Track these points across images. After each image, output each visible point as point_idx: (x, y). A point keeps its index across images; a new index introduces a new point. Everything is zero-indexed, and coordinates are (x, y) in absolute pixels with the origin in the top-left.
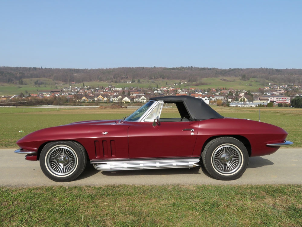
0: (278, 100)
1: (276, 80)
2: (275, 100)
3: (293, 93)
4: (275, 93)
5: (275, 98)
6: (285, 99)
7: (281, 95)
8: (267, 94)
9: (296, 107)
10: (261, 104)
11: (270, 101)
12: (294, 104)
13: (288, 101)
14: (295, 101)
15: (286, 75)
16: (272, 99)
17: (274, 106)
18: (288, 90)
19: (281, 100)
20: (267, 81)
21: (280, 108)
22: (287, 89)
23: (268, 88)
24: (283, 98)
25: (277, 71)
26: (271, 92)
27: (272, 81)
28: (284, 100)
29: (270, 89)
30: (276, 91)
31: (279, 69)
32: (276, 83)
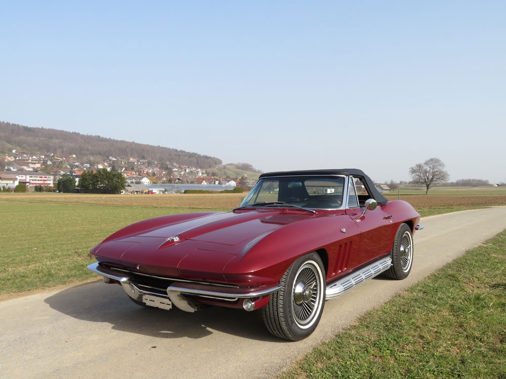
0: (33, 180)
1: (24, 145)
2: (28, 181)
3: (55, 169)
4: (25, 168)
5: (28, 177)
6: (45, 179)
7: (36, 171)
8: (12, 168)
9: (64, 192)
10: (4, 187)
11: (19, 182)
12: (61, 187)
13: (50, 181)
14: (64, 182)
15: (41, 139)
16: (22, 178)
17: (28, 191)
18: (47, 163)
19: (38, 180)
20: (9, 146)
21: (39, 193)
22: (45, 163)
23: (12, 159)
24: (41, 177)
25: (27, 130)
26: (19, 166)
27: (19, 146)
28: (43, 180)
29: (15, 160)
30: (27, 164)
31: (29, 127)
32: (25, 151)
